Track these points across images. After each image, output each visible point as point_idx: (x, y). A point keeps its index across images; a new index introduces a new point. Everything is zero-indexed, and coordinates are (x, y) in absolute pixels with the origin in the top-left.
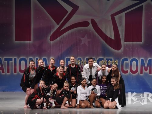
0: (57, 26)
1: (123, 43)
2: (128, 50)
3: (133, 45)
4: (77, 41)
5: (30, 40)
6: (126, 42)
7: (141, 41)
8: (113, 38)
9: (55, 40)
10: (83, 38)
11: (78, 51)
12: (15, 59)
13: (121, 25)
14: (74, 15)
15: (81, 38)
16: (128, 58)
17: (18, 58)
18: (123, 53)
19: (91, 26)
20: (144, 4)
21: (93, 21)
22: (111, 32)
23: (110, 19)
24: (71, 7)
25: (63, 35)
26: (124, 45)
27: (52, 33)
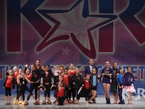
0: (42, 39)
1: (98, 53)
2: (102, 58)
3: (106, 55)
4: (59, 51)
5: (20, 51)
6: (100, 53)
7: (113, 52)
8: (89, 49)
9: (41, 51)
10: (64, 49)
11: (60, 59)
12: (7, 67)
13: (96, 38)
14: (57, 30)
15: (63, 49)
16: (101, 66)
17: (10, 66)
18: (97, 62)
19: (70, 39)
20: (114, 21)
21: (72, 35)
22: (87, 44)
23: (87, 33)
24: (54, 23)
25: (47, 47)
26: (99, 55)
27: (38, 45)
